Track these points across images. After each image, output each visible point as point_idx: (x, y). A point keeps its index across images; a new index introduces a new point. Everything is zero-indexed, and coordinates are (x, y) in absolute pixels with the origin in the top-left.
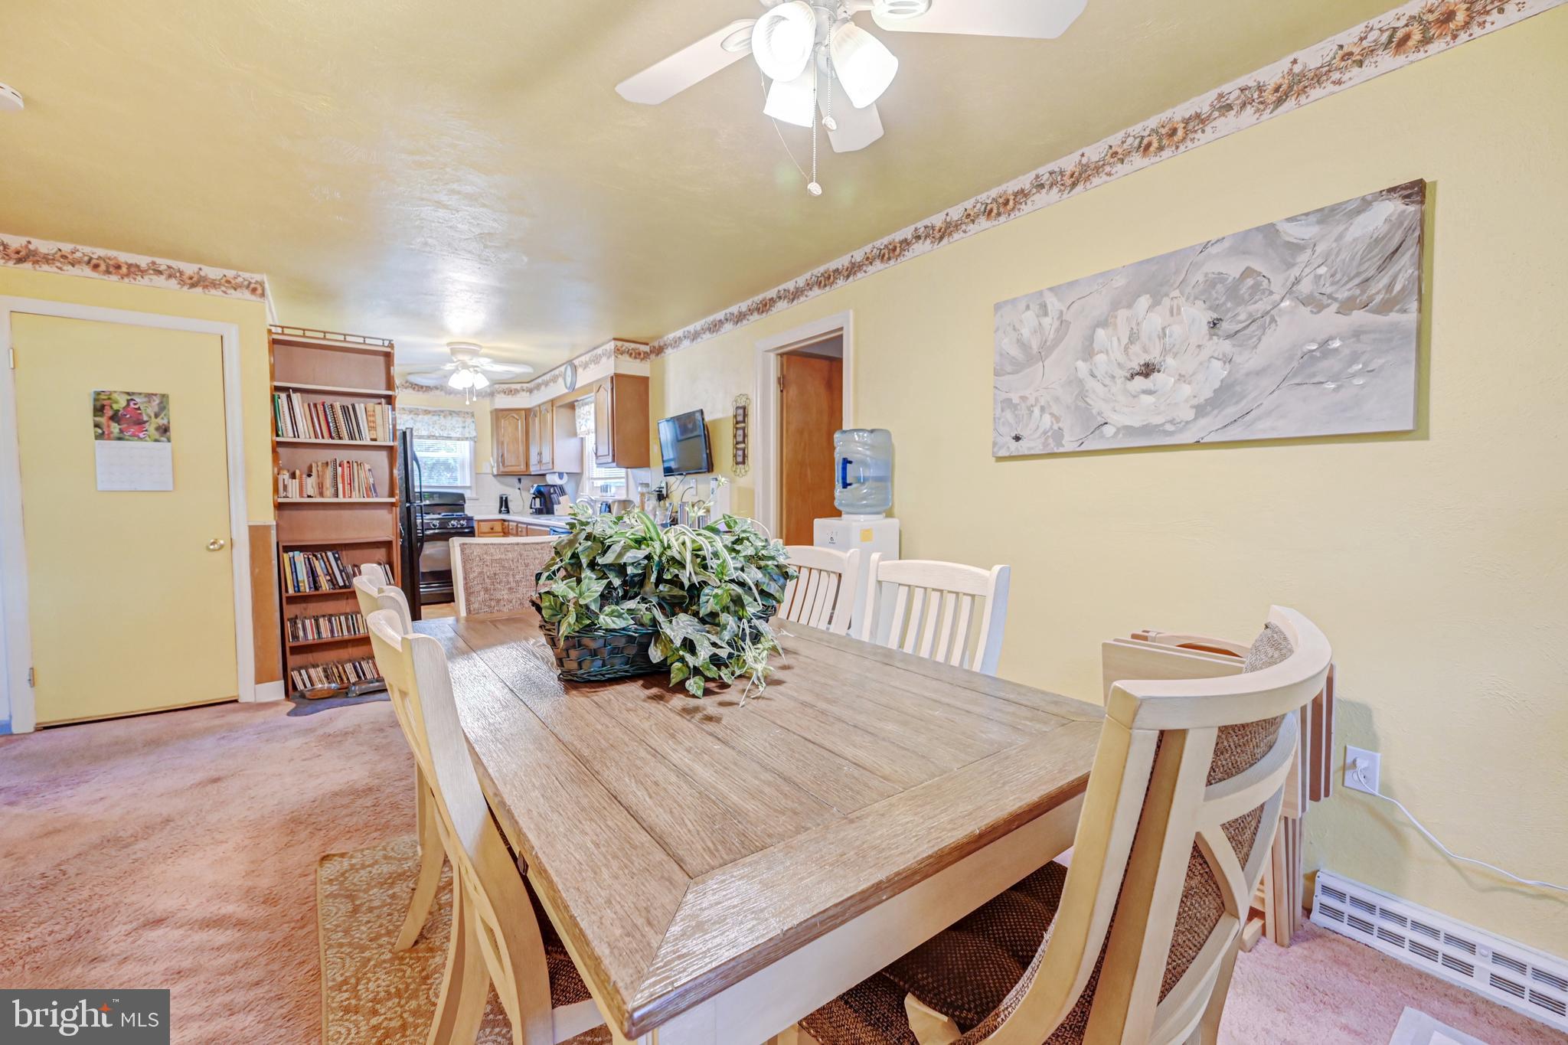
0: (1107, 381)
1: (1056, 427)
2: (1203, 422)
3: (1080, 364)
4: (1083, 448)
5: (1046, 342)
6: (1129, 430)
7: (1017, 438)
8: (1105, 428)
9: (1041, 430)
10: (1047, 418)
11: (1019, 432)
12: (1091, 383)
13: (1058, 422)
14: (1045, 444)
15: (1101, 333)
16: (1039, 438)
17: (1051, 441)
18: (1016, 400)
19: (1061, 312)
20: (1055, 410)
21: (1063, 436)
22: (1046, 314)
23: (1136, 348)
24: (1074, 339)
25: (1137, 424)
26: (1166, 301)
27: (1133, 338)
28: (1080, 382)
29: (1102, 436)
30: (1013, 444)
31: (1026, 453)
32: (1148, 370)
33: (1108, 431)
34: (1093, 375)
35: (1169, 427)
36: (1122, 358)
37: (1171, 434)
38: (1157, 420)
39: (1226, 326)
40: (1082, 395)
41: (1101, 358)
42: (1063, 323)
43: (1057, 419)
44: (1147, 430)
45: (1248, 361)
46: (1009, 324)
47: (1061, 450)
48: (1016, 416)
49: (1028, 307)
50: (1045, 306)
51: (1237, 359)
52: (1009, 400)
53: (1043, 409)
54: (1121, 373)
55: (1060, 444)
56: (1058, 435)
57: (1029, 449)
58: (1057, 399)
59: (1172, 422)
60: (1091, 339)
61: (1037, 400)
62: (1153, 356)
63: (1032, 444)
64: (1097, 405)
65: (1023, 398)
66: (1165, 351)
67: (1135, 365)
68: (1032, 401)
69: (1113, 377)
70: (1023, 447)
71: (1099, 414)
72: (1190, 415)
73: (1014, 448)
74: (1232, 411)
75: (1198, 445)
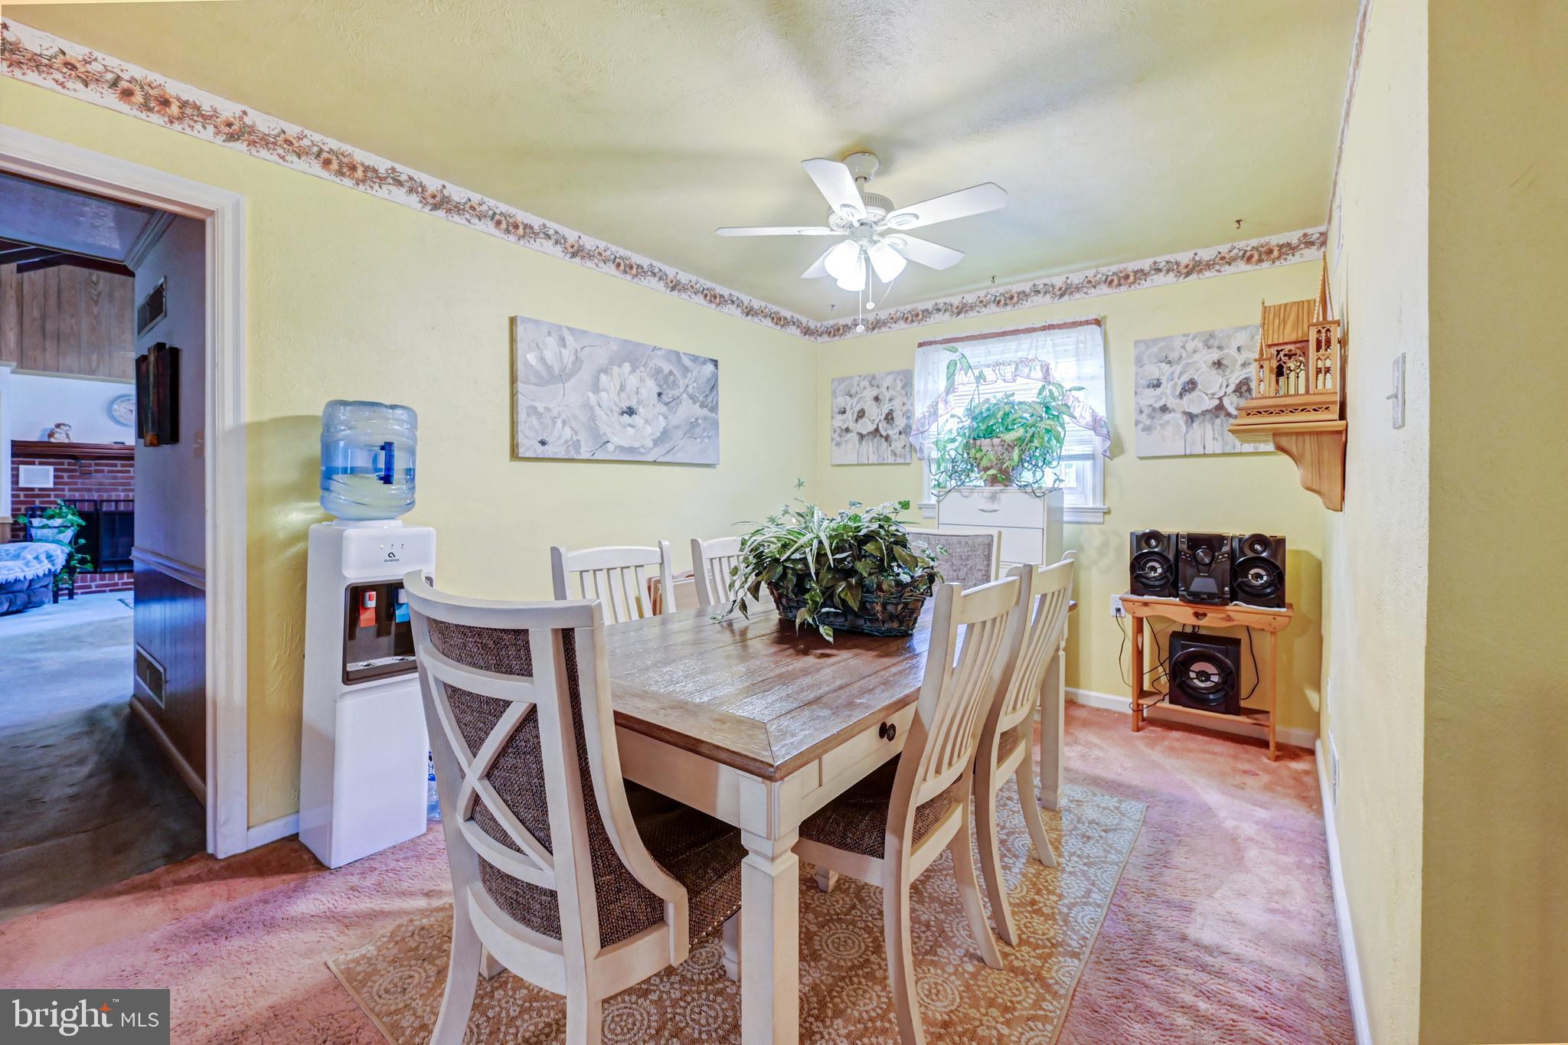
0: (609, 412)
1: (575, 438)
2: (657, 450)
3: (590, 394)
4: (594, 457)
5: (565, 368)
6: (621, 448)
7: (543, 443)
8: (609, 445)
9: (562, 441)
10: (568, 432)
11: (544, 437)
12: (598, 410)
13: (576, 435)
14: (567, 451)
15: (603, 376)
16: (563, 445)
17: (571, 449)
18: (541, 410)
19: (576, 350)
20: (574, 425)
21: (580, 447)
22: (565, 346)
23: (623, 395)
24: (586, 374)
25: (626, 446)
26: (638, 371)
27: (622, 388)
28: (591, 408)
29: (607, 451)
30: (540, 449)
31: (552, 456)
32: (631, 412)
33: (611, 447)
34: (599, 405)
35: (642, 450)
36: (617, 399)
37: (642, 454)
38: (637, 445)
39: (664, 397)
40: (593, 418)
41: (603, 394)
42: (578, 361)
43: (576, 433)
44: (632, 450)
45: (675, 420)
46: (533, 341)
47: (580, 457)
48: (541, 423)
49: (549, 334)
50: (564, 339)
51: (669, 418)
52: (536, 408)
53: (564, 422)
54: (617, 410)
55: (579, 453)
56: (577, 445)
57: (555, 453)
58: (575, 417)
59: (643, 447)
60: (597, 379)
61: (559, 413)
62: (633, 404)
63: (556, 450)
64: (603, 429)
65: (548, 409)
66: (639, 402)
67: (624, 405)
68: (555, 413)
69: (612, 411)
70: (549, 451)
71: (605, 434)
72: (650, 444)
73: (540, 451)
74: (668, 446)
75: (655, 463)
